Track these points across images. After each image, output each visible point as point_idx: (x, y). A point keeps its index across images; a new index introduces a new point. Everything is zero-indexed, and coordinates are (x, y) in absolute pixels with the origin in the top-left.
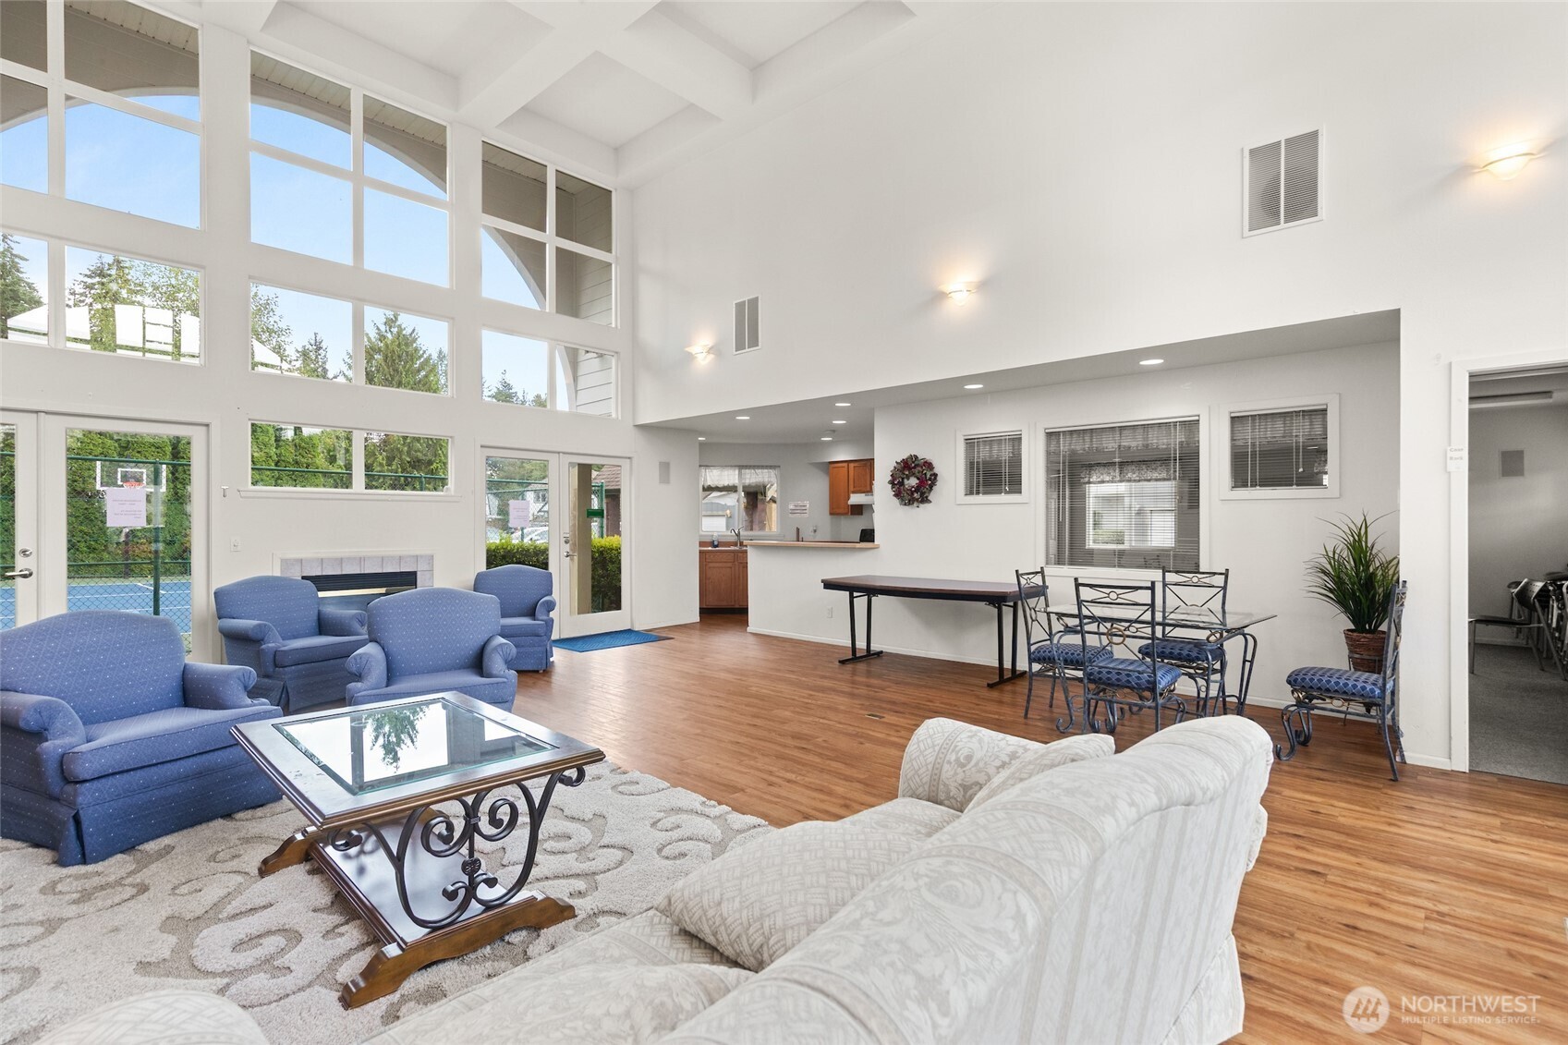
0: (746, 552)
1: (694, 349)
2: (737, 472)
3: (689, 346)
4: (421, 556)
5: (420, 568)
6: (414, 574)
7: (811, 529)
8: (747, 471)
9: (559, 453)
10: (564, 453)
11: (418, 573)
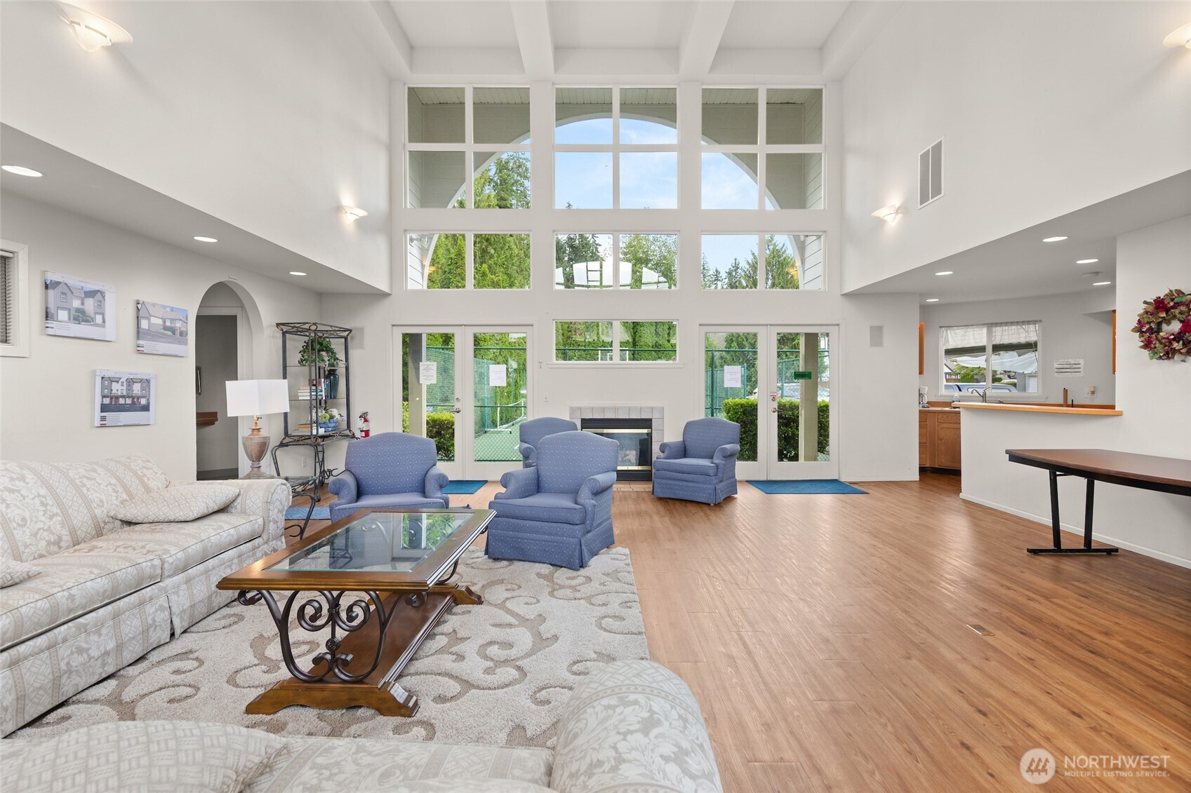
0: (959, 413)
1: (881, 213)
2: (985, 330)
3: (877, 208)
4: (655, 408)
5: (655, 416)
6: (651, 420)
7: (1088, 390)
8: (998, 329)
9: (767, 325)
10: (771, 325)
11: (653, 420)
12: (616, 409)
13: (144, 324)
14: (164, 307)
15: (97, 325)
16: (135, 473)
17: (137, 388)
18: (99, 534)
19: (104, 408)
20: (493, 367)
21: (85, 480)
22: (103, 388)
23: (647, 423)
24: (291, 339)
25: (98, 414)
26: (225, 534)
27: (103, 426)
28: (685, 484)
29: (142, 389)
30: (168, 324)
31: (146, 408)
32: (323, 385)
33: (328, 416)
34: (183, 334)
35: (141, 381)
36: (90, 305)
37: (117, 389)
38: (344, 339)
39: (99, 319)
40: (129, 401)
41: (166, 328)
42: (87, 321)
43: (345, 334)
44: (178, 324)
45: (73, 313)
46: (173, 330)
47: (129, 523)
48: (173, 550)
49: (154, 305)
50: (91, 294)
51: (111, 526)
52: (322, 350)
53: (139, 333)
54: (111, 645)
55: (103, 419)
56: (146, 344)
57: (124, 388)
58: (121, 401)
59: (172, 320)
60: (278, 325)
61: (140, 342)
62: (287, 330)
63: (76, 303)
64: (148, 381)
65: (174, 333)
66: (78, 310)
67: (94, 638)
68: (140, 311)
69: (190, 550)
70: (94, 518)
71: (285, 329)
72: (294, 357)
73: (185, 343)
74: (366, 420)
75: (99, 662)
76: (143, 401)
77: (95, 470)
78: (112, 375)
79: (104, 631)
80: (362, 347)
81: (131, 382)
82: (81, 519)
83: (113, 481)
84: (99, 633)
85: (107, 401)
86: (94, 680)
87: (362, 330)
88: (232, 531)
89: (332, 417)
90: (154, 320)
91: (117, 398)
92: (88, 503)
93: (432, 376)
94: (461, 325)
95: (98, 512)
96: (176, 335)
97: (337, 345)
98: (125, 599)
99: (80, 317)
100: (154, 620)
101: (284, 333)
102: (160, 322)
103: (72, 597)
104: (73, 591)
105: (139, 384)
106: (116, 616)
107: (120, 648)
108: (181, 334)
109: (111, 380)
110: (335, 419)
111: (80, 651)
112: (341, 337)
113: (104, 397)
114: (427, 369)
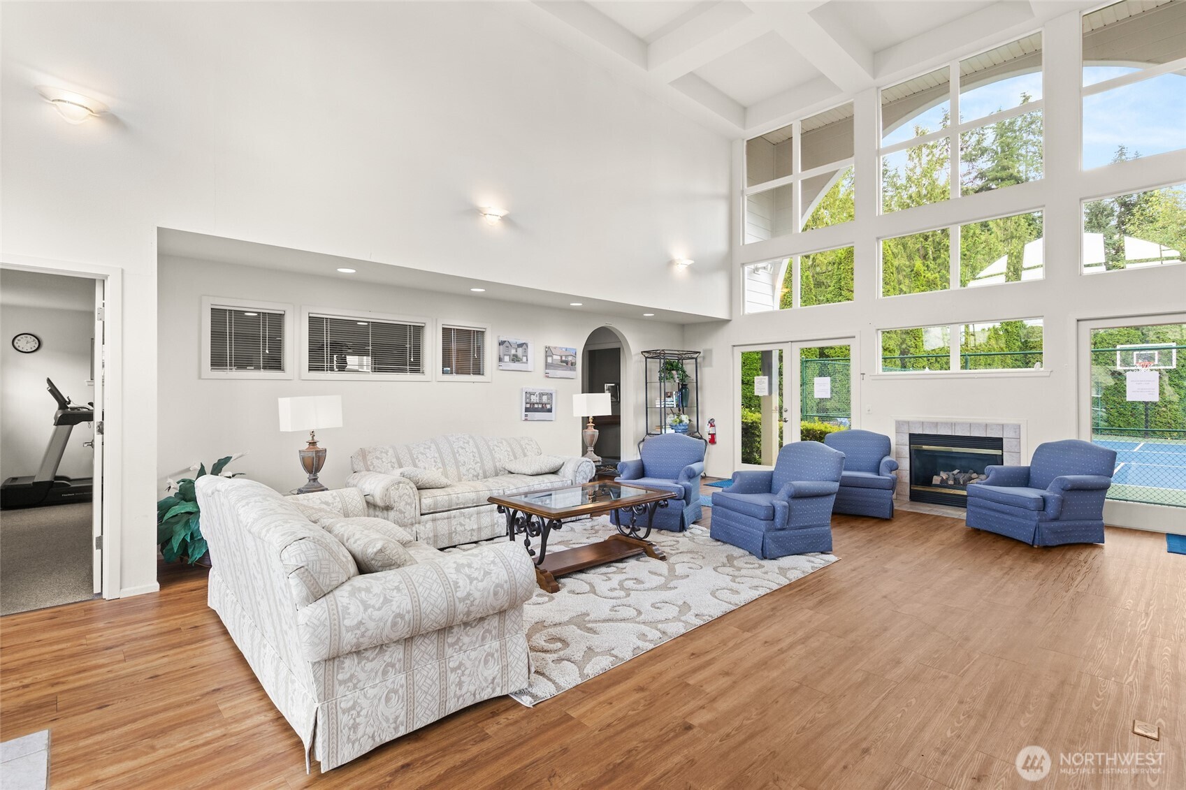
4: (1008, 425)
5: (1007, 435)
6: (1001, 439)
11: (1004, 439)
12: (953, 425)
13: (550, 360)
14: (561, 348)
15: (524, 363)
16: (521, 446)
17: (545, 399)
18: (497, 475)
19: (527, 410)
20: (817, 380)
21: (495, 448)
22: (526, 398)
23: (997, 443)
24: (650, 362)
25: (524, 413)
26: (544, 485)
27: (526, 420)
28: (1001, 516)
29: (548, 399)
30: (564, 358)
31: (550, 411)
32: (674, 396)
33: (678, 420)
34: (573, 364)
35: (547, 394)
36: (520, 351)
37: (534, 399)
38: (694, 360)
39: (524, 359)
40: (540, 406)
41: (562, 361)
42: (519, 361)
43: (695, 356)
44: (570, 358)
45: (511, 356)
46: (567, 362)
47: (511, 473)
48: (512, 487)
49: (555, 348)
50: (520, 345)
51: (503, 473)
52: (673, 370)
53: (547, 366)
54: (475, 527)
55: (526, 416)
56: (551, 372)
57: (538, 398)
58: (536, 406)
59: (566, 356)
60: (642, 352)
61: (547, 371)
62: (650, 355)
63: (513, 352)
64: (551, 394)
65: (567, 364)
66: (514, 355)
67: (468, 520)
68: (548, 352)
69: (520, 489)
70: (495, 467)
71: (647, 355)
72: (655, 376)
73: (575, 370)
74: (712, 426)
75: (470, 532)
76: (548, 406)
77: (502, 443)
78: (531, 391)
79: (472, 519)
80: (711, 366)
81: (541, 395)
82: (489, 466)
83: (509, 449)
84: (470, 518)
85: (528, 406)
86: (467, 541)
87: (710, 351)
88: (549, 484)
89: (681, 421)
90: (555, 357)
91: (534, 404)
92: (493, 459)
93: (764, 389)
94: (788, 342)
95: (497, 464)
96: (568, 364)
97: (689, 367)
98: (484, 507)
99: (515, 359)
100: (498, 522)
101: (646, 358)
102: (559, 358)
103: (458, 498)
104: (459, 495)
105: (546, 396)
106: (478, 513)
107: (479, 529)
108: (572, 364)
109: (531, 394)
110: (684, 423)
111: (461, 525)
112: (693, 358)
113: (526, 403)
114: (761, 383)
